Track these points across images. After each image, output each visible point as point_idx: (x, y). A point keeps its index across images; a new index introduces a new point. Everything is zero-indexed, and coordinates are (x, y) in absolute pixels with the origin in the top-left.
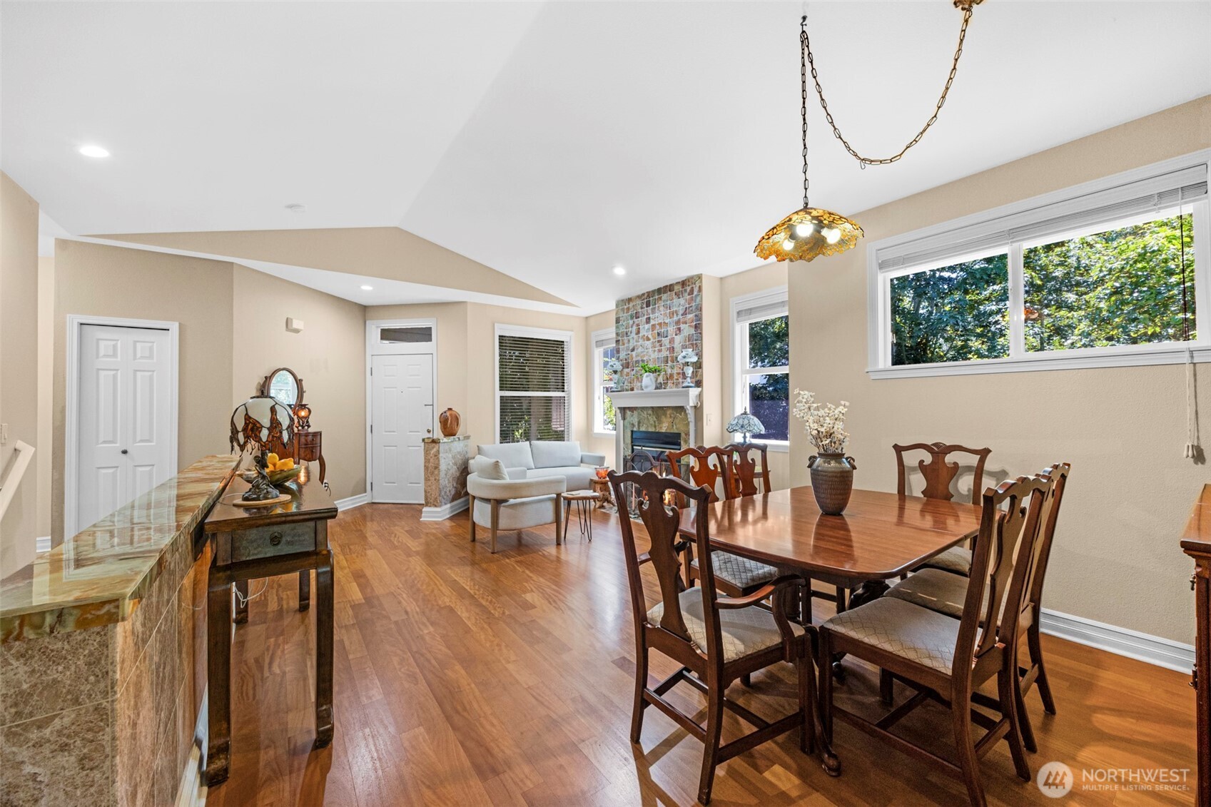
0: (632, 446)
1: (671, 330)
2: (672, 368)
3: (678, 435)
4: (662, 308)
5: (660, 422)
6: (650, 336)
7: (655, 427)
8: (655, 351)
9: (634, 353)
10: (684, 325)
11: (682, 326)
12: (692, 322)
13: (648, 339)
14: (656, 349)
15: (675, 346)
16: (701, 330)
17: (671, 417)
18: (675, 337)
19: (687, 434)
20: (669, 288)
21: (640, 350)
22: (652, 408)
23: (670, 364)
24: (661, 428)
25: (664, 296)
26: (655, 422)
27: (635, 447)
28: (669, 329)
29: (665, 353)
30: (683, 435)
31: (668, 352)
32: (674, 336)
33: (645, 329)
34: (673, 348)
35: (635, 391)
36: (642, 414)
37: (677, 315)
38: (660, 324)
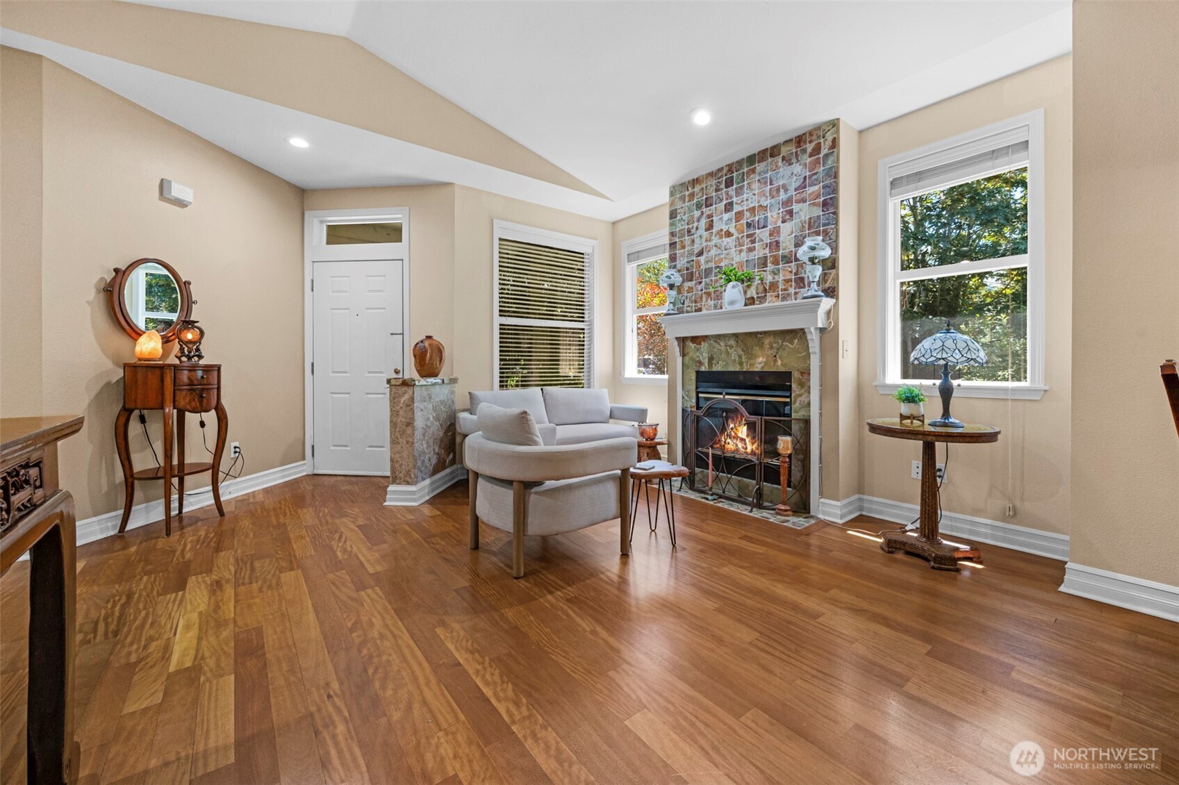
0: (697, 393)
1: (774, 216)
2: (774, 273)
3: (787, 375)
4: (755, 186)
5: (751, 356)
6: (732, 230)
7: (741, 364)
8: (741, 251)
9: (702, 259)
10: (801, 205)
11: (796, 207)
12: (818, 196)
13: (729, 234)
14: (744, 248)
15: (781, 239)
16: (837, 207)
17: (771, 348)
18: (782, 225)
19: (806, 372)
20: (773, 151)
21: (713, 252)
22: (736, 335)
23: (770, 267)
24: (752, 365)
25: (760, 167)
26: (740, 357)
27: (700, 395)
28: (769, 215)
29: (760, 252)
30: (796, 375)
31: (767, 250)
32: (779, 223)
33: (723, 221)
34: (777, 243)
35: (704, 312)
36: (716, 345)
37: (786, 190)
38: (752, 210)
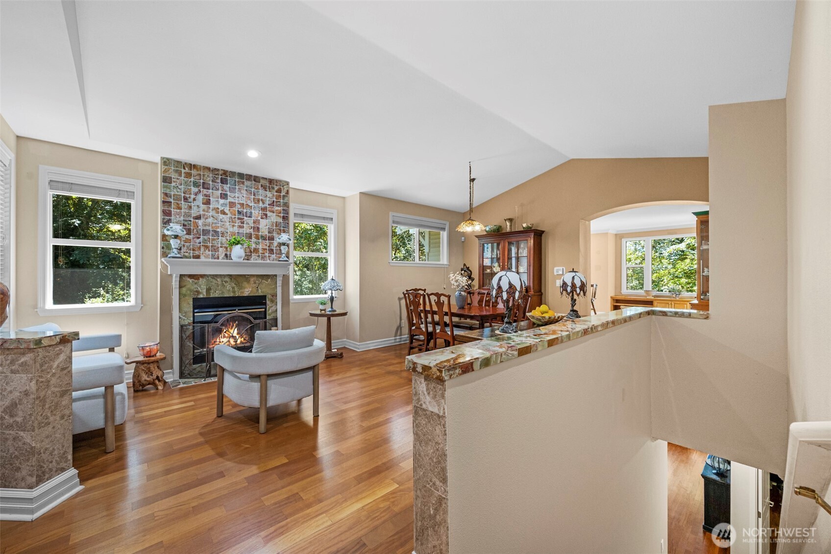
0: (194, 313)
1: (256, 213)
2: (257, 243)
3: (264, 297)
4: (244, 192)
5: (241, 287)
6: (227, 211)
7: (234, 292)
8: (233, 226)
9: (200, 222)
10: (271, 214)
11: (269, 214)
12: (280, 213)
13: (223, 213)
14: (237, 224)
15: (260, 227)
16: (289, 221)
17: (255, 283)
18: (261, 220)
19: (275, 295)
20: (256, 179)
21: (210, 220)
22: (230, 276)
23: (254, 240)
24: (243, 292)
25: (247, 183)
26: (233, 288)
27: (196, 314)
28: (253, 211)
29: (246, 230)
30: (269, 297)
31: (252, 230)
32: (259, 218)
33: (218, 203)
34: (258, 228)
35: (203, 259)
36: (214, 280)
37: (263, 203)
38: (242, 205)
